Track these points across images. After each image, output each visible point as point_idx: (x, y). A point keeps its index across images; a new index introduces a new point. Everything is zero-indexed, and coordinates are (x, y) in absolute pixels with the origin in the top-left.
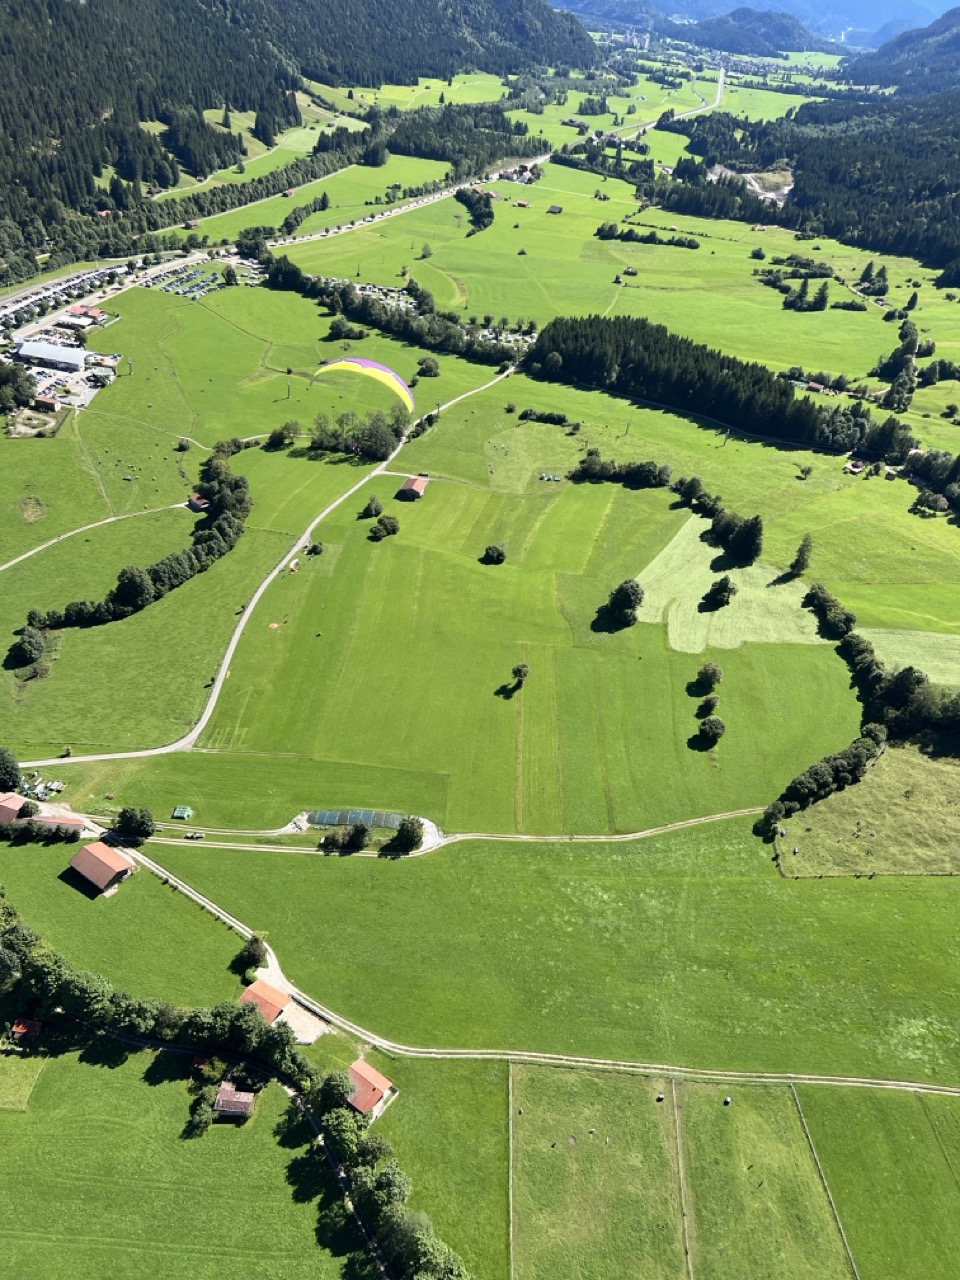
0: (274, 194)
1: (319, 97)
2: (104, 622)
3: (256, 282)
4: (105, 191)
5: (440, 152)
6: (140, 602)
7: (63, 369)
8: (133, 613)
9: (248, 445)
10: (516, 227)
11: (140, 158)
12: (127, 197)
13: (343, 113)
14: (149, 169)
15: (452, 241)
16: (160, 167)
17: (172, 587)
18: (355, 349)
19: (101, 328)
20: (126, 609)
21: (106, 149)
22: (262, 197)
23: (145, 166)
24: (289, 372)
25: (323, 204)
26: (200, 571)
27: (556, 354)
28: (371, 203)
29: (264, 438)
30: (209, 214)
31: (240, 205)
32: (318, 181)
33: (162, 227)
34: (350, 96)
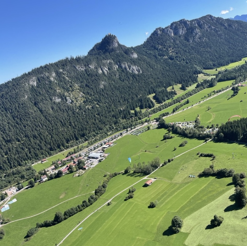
0: (177, 103)
1: (206, 74)
2: (50, 226)
3: (155, 128)
4: (133, 113)
5: (234, 77)
6: (59, 221)
7: (96, 159)
8: (58, 223)
9: (119, 174)
10: (245, 93)
11: (145, 103)
12: (137, 113)
13: (212, 75)
14: (147, 105)
15: (220, 103)
16: (150, 104)
17: (70, 216)
18: (167, 141)
19: (111, 147)
20: (55, 223)
21: (137, 104)
22: (173, 104)
23: (146, 105)
24: (146, 151)
25: (188, 102)
26: (80, 211)
27: (222, 133)
28: (203, 98)
29: (123, 171)
30: (156, 112)
31: (166, 108)
32: (192, 96)
33: (143, 119)
34: (216, 70)
